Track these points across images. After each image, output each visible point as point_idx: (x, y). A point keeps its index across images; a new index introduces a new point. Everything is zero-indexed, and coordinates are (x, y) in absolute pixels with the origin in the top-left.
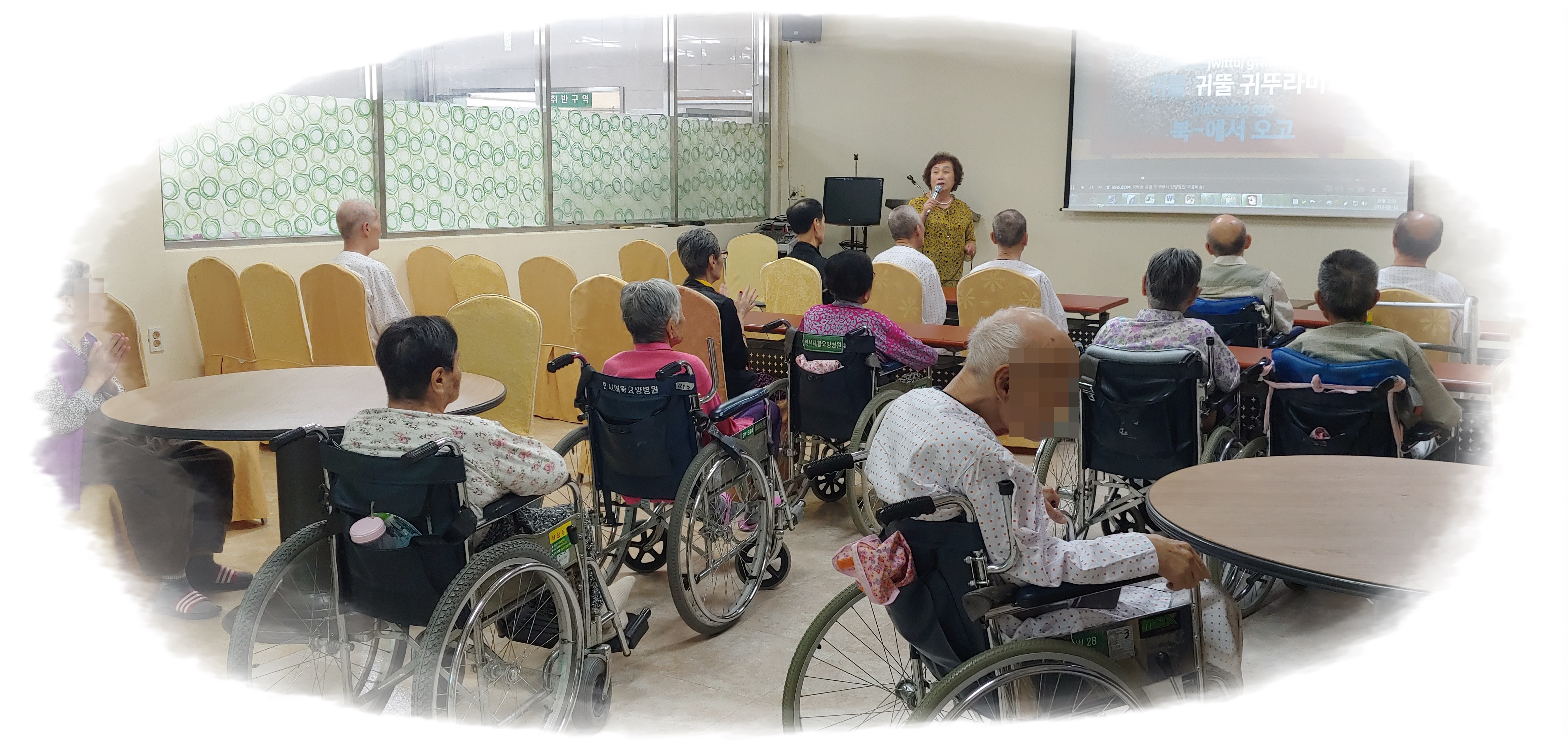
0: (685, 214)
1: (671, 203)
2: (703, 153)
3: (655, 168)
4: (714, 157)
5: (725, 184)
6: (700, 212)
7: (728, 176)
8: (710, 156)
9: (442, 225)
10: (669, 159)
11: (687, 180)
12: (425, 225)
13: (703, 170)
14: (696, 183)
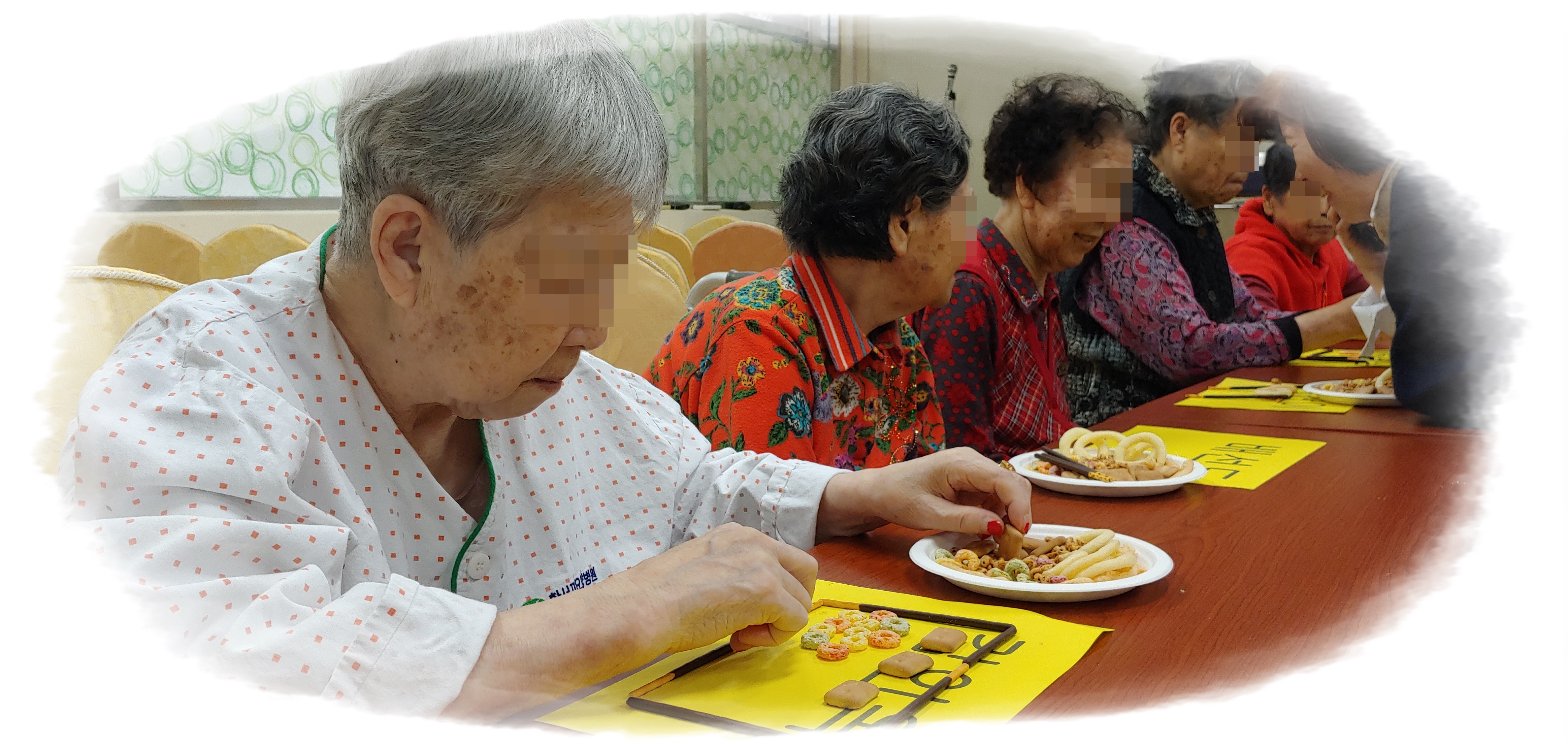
0: (717, 190)
1: (696, 169)
2: (743, 87)
3: (669, 104)
4: (760, 96)
5: (775, 142)
6: (740, 189)
7: (781, 131)
8: (754, 92)
9: (256, 187)
10: (692, 92)
11: (719, 132)
12: (217, 187)
13: (743, 117)
14: (733, 137)
